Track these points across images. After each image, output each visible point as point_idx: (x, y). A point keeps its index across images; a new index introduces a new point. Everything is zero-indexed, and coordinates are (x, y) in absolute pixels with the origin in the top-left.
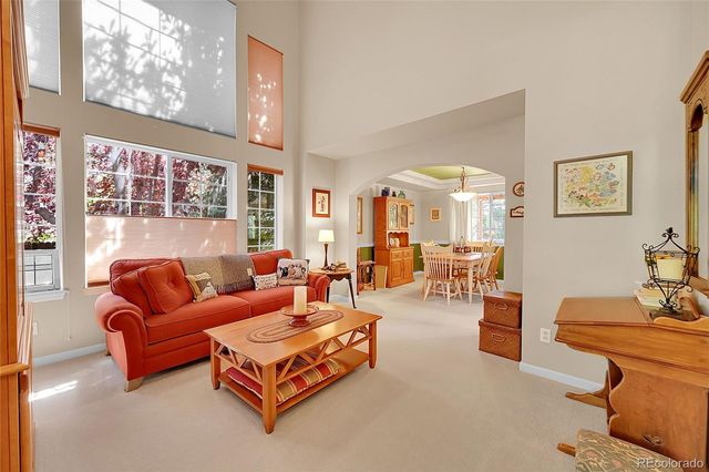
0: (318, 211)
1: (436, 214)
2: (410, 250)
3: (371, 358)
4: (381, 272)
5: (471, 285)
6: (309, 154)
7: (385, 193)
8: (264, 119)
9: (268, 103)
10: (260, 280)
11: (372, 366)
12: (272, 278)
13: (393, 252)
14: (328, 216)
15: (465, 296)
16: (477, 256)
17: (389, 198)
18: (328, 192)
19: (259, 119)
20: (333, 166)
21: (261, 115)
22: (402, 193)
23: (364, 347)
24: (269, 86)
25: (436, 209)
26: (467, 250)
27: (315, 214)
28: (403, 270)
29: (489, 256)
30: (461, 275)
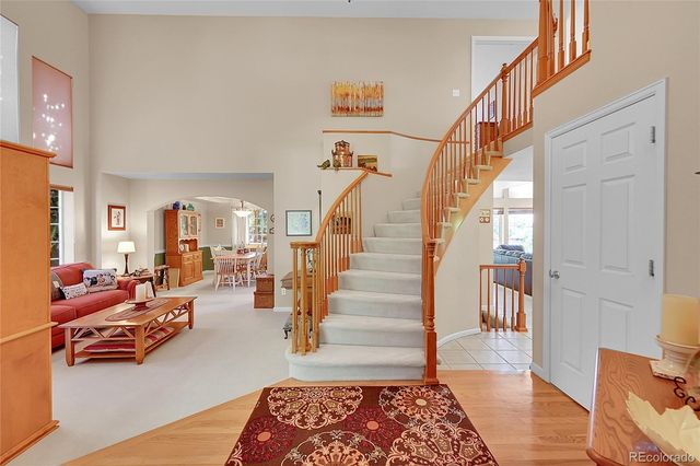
0: (114, 225)
1: (220, 223)
2: (199, 253)
3: (190, 323)
4: (174, 274)
5: (249, 275)
6: (104, 174)
7: (176, 206)
8: (51, 138)
9: (56, 123)
10: (69, 291)
11: (191, 327)
12: (81, 288)
13: (186, 256)
14: (124, 229)
15: (245, 283)
16: (253, 255)
17: (180, 211)
18: (124, 208)
19: (46, 138)
20: (128, 184)
21: (48, 134)
22: (190, 206)
23: (185, 318)
24: (57, 107)
25: (219, 218)
26: (246, 251)
27: (110, 228)
28: (193, 270)
29: (260, 254)
30: (242, 269)
